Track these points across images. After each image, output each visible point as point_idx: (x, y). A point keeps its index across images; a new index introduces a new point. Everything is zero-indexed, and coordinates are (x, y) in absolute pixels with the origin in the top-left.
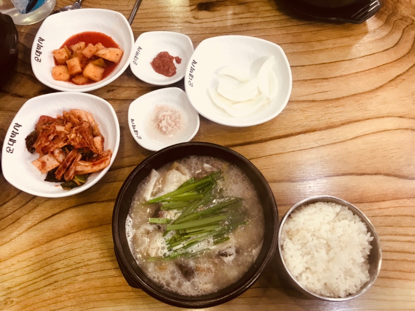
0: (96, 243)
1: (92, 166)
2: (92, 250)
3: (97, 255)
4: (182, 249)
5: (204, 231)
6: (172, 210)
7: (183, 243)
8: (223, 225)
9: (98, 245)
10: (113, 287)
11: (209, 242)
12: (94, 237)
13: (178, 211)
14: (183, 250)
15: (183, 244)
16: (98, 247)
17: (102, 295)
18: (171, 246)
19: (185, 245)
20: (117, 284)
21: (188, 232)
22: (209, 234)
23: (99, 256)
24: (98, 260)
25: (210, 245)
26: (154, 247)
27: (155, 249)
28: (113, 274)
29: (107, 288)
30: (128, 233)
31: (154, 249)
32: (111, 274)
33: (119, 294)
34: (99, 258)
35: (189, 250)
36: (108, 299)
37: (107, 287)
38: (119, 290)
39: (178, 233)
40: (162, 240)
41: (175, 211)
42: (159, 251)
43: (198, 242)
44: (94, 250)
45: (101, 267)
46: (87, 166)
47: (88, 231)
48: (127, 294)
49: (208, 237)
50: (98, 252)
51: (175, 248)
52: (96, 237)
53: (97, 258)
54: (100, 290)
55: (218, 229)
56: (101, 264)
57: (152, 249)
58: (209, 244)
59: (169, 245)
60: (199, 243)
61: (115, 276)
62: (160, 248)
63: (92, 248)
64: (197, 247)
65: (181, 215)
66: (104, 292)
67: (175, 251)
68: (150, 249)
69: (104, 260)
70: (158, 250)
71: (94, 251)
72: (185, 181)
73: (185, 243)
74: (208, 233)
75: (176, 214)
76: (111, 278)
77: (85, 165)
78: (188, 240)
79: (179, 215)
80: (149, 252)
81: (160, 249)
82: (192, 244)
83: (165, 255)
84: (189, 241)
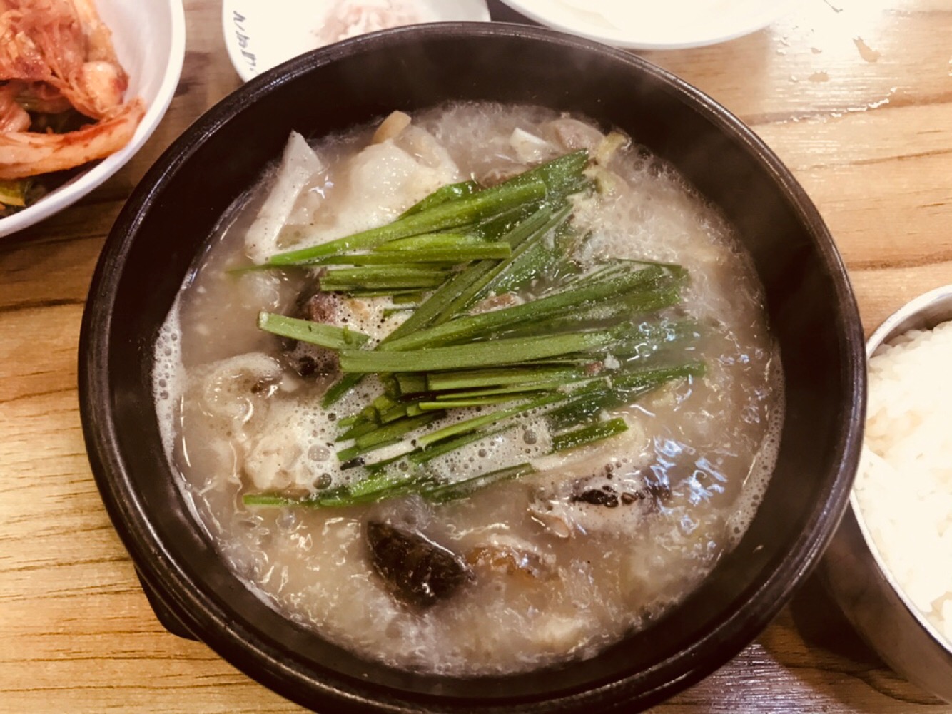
0: (53, 453)
1: (59, 146)
2: (30, 482)
3: (49, 500)
4: (405, 460)
5: (510, 390)
6: (372, 298)
7: (415, 435)
8: (597, 370)
9: (61, 464)
10: (99, 637)
11: (529, 439)
12: (46, 433)
13: (398, 306)
14: (412, 465)
15: (414, 442)
16: (60, 470)
17: (52, 666)
18: (357, 448)
19: (422, 444)
20: (118, 626)
21: (436, 386)
22: (531, 406)
23: (59, 506)
24: (54, 522)
25: (533, 453)
26: (273, 447)
27: (278, 451)
28: (106, 582)
29: (75, 639)
30: (163, 384)
31: (275, 456)
32: (98, 583)
33: (122, 664)
34: (57, 515)
35: (441, 466)
36: (72, 684)
37: (77, 634)
38: (125, 648)
39: (393, 392)
40: (316, 419)
41: (385, 303)
42: (298, 466)
43: (485, 434)
44: (38, 481)
45: (60, 551)
46: (37, 146)
47: (26, 409)
48: (159, 667)
49: (526, 415)
50: (56, 490)
51: (374, 457)
52: (57, 431)
53: (47, 515)
54: (43, 646)
55: (571, 386)
56: (63, 539)
57: (266, 453)
58: (531, 447)
59: (350, 443)
60: (486, 441)
61: (115, 589)
62: (306, 451)
63: (32, 473)
64: (477, 457)
65: (407, 323)
66: (61, 655)
67: (376, 469)
68: (257, 455)
69: (78, 521)
70: (295, 458)
71: (40, 485)
72: (433, 191)
73: (423, 437)
74: (527, 401)
75: (387, 314)
76: (99, 598)
77: (30, 143)
78: (435, 425)
79: (401, 318)
80: (253, 466)
81: (304, 458)
82: (456, 442)
83: (322, 483)
84: (443, 429)
